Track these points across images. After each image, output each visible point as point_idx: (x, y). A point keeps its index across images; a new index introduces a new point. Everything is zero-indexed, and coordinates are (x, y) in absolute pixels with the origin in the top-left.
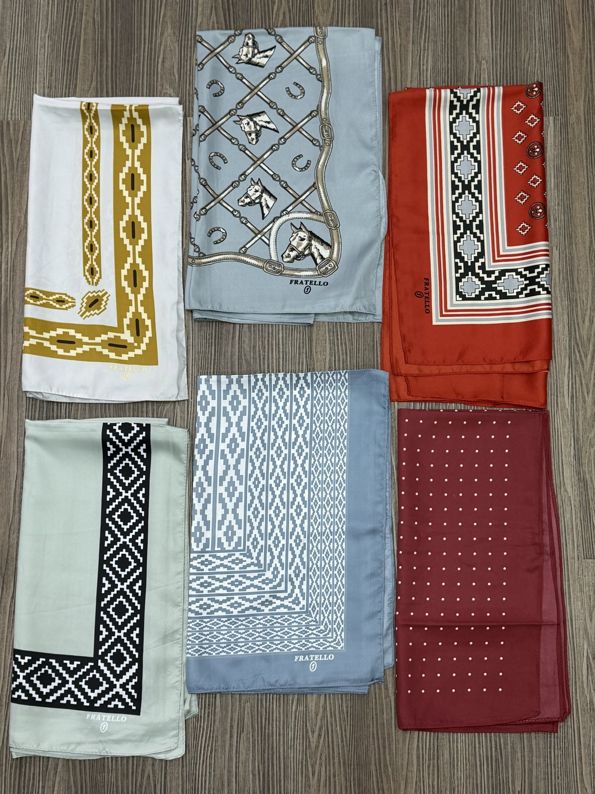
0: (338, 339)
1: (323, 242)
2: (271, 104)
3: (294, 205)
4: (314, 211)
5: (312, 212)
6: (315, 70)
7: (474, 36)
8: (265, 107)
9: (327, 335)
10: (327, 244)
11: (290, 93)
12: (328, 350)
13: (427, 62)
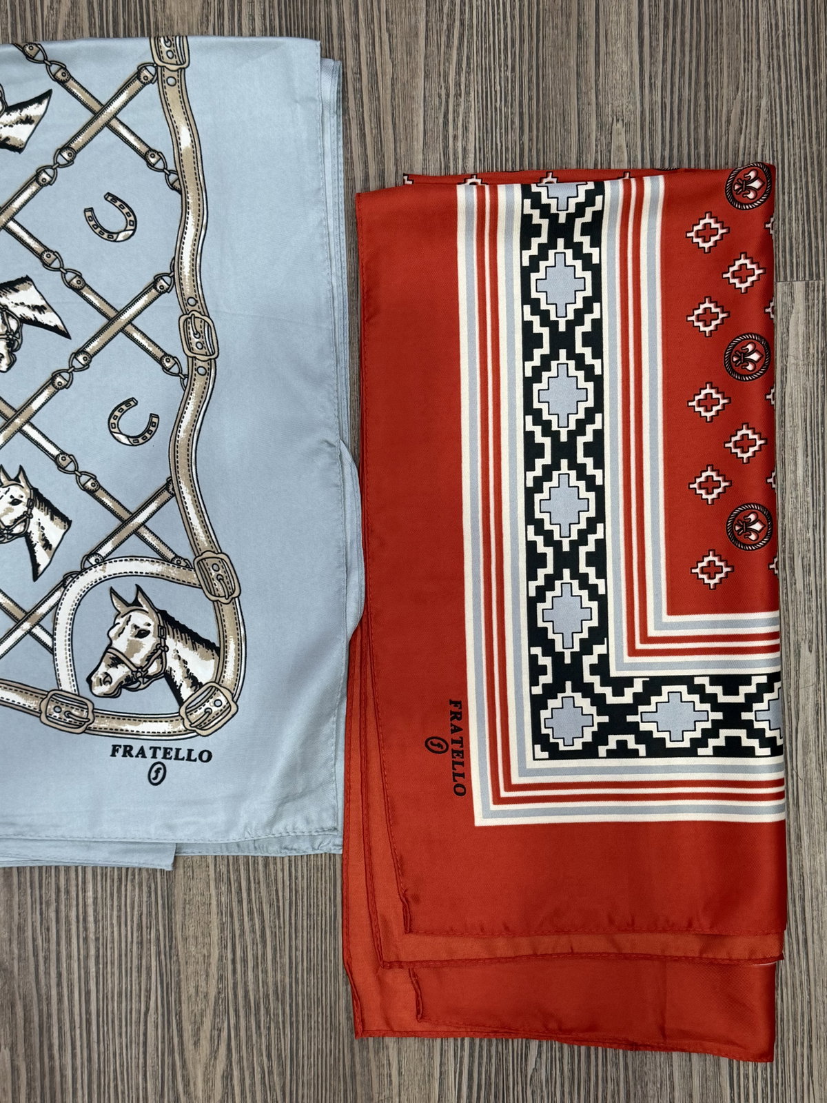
0: (240, 902)
1: (195, 640)
2: (46, 257)
3: (116, 539)
4: (170, 556)
5: (164, 559)
6: (162, 157)
7: (592, 51)
8: (30, 266)
9: (213, 892)
10: (209, 645)
11: (98, 225)
12: (215, 933)
13: (466, 129)
